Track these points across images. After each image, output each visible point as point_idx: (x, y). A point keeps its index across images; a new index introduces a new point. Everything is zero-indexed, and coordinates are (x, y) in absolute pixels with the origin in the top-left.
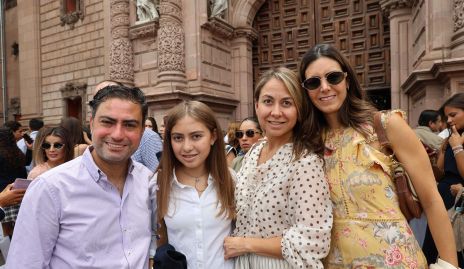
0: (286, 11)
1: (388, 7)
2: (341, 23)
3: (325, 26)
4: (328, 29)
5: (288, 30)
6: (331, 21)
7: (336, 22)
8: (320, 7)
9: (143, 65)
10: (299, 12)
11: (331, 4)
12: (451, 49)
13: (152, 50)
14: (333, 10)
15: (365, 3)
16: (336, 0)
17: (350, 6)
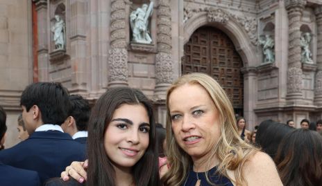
0: (195, 53)
1: (250, 70)
2: (223, 69)
3: (215, 69)
4: (215, 71)
5: (195, 65)
6: (218, 67)
7: (220, 68)
8: (212, 57)
9: (135, 72)
10: (202, 56)
11: (217, 58)
12: (287, 99)
13: (143, 63)
14: (218, 61)
15: (232, 63)
16: (220, 56)
17: (226, 62)
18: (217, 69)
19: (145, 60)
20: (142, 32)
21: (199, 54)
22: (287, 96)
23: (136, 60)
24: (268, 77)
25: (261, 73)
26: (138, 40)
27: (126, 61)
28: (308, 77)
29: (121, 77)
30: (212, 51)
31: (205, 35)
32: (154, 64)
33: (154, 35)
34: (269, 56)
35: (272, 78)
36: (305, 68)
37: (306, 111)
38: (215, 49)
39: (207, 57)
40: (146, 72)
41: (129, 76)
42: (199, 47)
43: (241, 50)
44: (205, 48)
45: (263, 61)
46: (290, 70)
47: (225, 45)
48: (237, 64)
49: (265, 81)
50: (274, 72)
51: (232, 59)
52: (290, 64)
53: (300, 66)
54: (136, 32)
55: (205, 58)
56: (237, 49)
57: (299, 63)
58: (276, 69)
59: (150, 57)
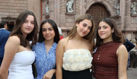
1: (112, 18)
7: (101, 17)
8: (98, 14)
9: (68, 21)
10: (94, 14)
11: (100, 14)
12: (124, 28)
13: (71, 18)
14: (100, 15)
15: (106, 15)
16: (101, 13)
17: (103, 15)
18: (100, 18)
19: (71, 17)
20: (70, 9)
21: (93, 13)
22: (125, 26)
23: (68, 17)
24: (118, 20)
25: (116, 18)
26: (69, 11)
27: (65, 18)
28: (135, 19)
29: (63, 23)
30: (98, 11)
31: (95, 7)
32: (74, 18)
33: (74, 9)
34: (118, 13)
35: (119, 20)
36: (132, 16)
37: (131, 32)
38: (99, 11)
39: (96, 14)
40: (71, 21)
41: (66, 22)
42: (93, 11)
43: (109, 11)
44: (95, 11)
45: (117, 14)
46: (125, 17)
47: (103, 9)
48: (108, 16)
49: (117, 21)
50: (120, 18)
51: (106, 14)
52: (126, 15)
53: (130, 15)
54: (68, 9)
55: (95, 14)
56: (108, 10)
57: (130, 14)
58: (120, 17)
59: (73, 16)
